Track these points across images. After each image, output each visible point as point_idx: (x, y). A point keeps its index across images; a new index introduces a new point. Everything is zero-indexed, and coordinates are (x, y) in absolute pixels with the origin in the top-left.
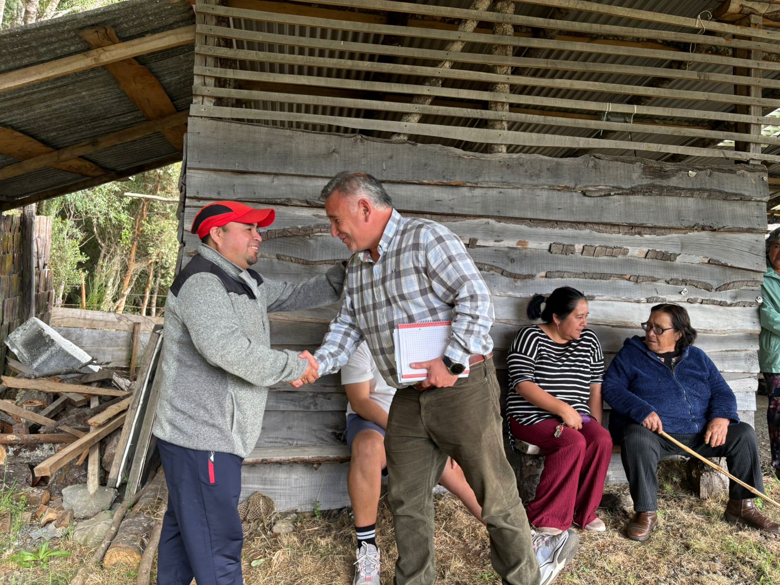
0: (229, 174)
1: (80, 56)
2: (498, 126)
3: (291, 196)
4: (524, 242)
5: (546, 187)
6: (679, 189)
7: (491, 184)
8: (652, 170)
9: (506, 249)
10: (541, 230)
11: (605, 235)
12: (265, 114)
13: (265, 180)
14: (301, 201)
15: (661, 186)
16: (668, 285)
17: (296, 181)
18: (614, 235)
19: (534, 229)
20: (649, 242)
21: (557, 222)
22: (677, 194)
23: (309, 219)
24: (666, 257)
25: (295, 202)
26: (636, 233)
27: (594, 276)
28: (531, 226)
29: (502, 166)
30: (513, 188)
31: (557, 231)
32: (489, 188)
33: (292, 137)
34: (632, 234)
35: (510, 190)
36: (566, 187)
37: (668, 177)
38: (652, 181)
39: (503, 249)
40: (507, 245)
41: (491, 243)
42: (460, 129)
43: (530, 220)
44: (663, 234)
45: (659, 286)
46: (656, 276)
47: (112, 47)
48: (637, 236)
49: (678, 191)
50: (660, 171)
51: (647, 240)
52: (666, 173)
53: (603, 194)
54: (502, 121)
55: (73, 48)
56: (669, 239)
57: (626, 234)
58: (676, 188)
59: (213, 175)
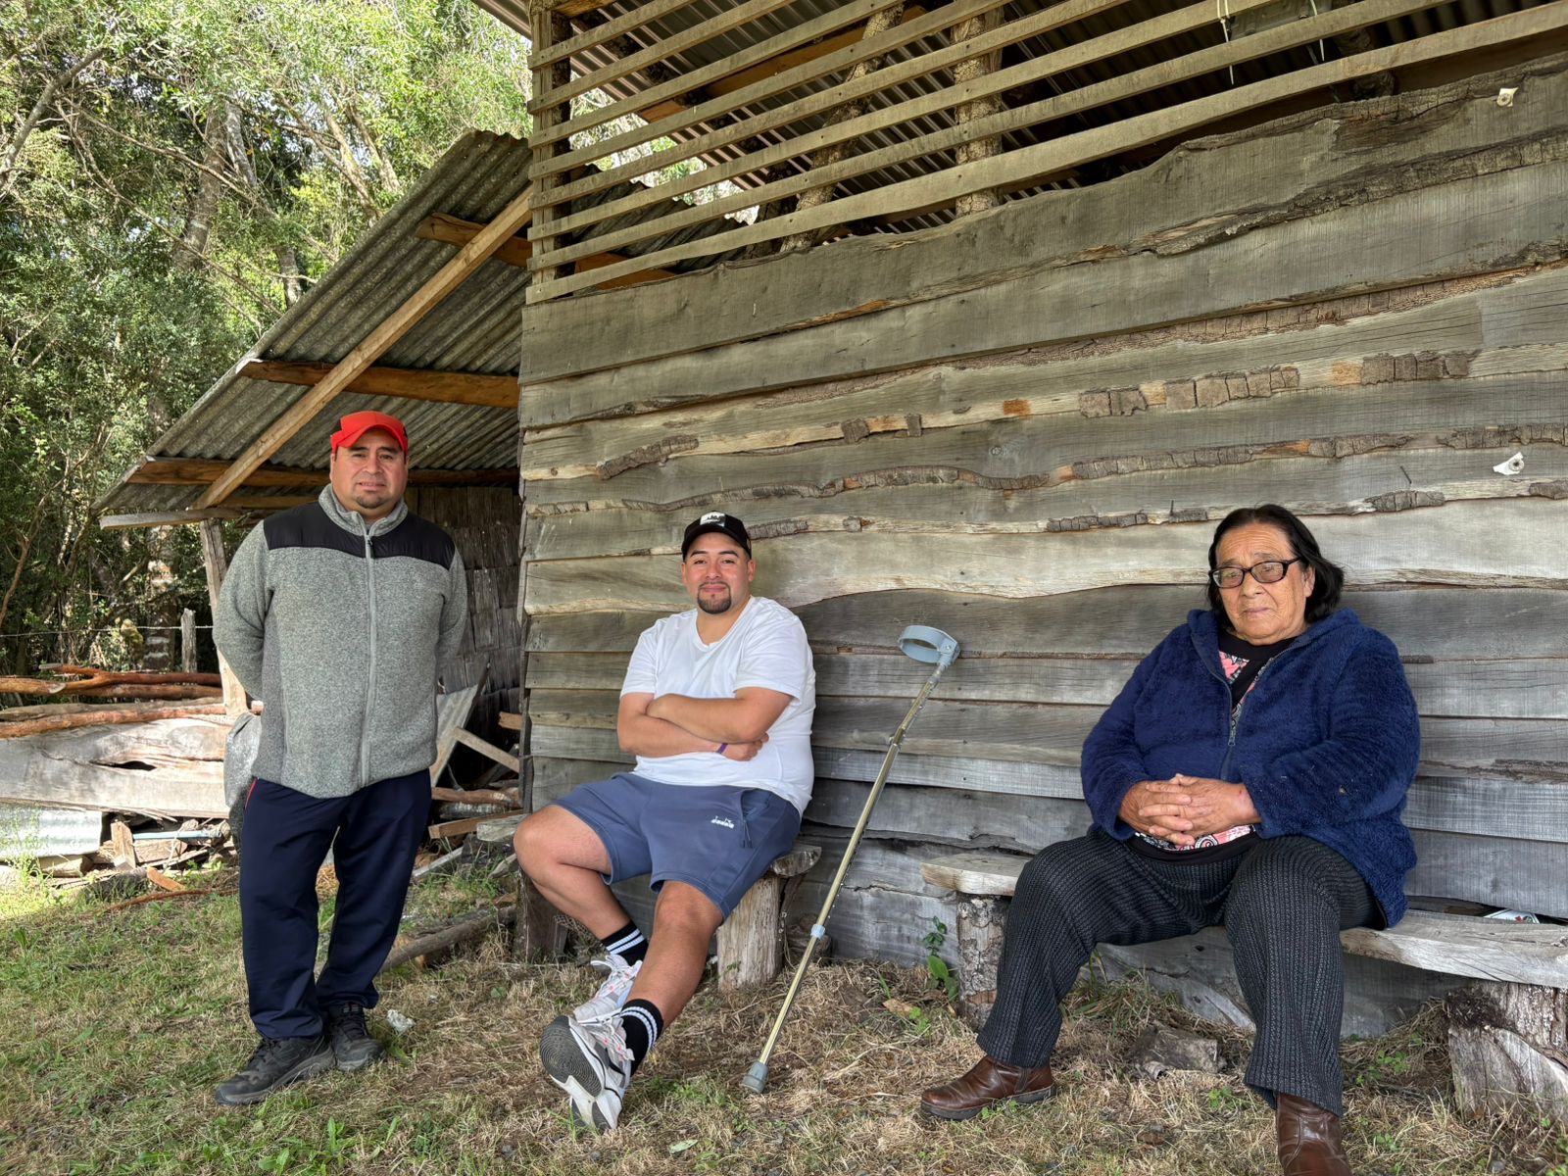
0: (565, 382)
1: (453, 261)
2: (962, 157)
3: (632, 399)
4: (1017, 402)
5: (1058, 262)
6: (1463, 154)
7: (937, 291)
8: (1366, 126)
9: (985, 426)
10: (1055, 366)
11: (1223, 344)
12: (605, 273)
13: (602, 380)
14: (648, 403)
15: (1397, 166)
16: (1450, 452)
17: (640, 371)
18: (1250, 341)
19: (1039, 369)
20: (1364, 338)
21: (1092, 339)
22: (1457, 171)
23: (657, 432)
24: (1427, 369)
25: (641, 408)
26: (1319, 321)
27: (1200, 458)
28: (1032, 363)
29: (961, 244)
30: (986, 286)
31: (1095, 360)
32: (939, 298)
33: (631, 299)
34: (1307, 325)
35: (983, 291)
36: (1106, 249)
37: (1424, 130)
38: (1365, 160)
39: (978, 427)
40: (983, 417)
41: (950, 419)
42: (881, 193)
43: (1029, 348)
44: (1416, 305)
45: (1416, 459)
46: (1398, 430)
47: (479, 236)
48: (1326, 328)
49: (1458, 163)
50: (1396, 121)
51: (1355, 331)
52: (1416, 122)
53: (1201, 240)
54: (968, 144)
55: (444, 254)
56: (1436, 312)
57: (1287, 327)
58: (1450, 156)
59: (549, 389)
